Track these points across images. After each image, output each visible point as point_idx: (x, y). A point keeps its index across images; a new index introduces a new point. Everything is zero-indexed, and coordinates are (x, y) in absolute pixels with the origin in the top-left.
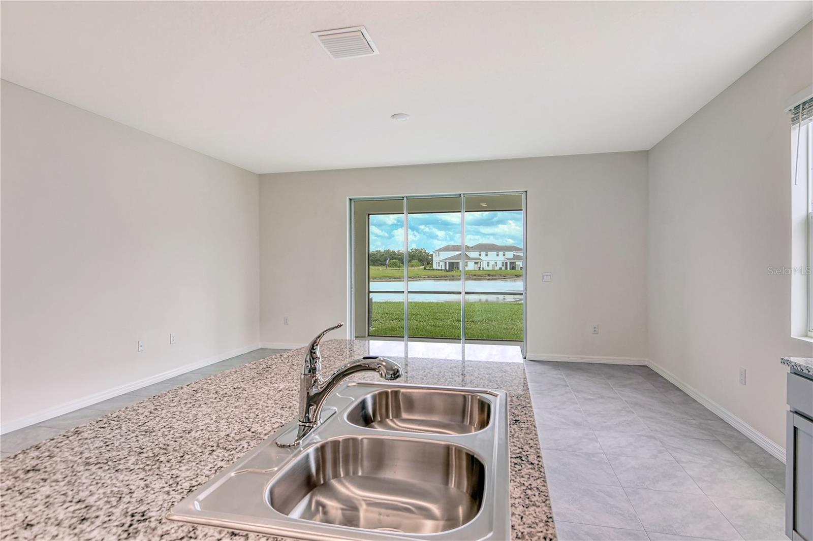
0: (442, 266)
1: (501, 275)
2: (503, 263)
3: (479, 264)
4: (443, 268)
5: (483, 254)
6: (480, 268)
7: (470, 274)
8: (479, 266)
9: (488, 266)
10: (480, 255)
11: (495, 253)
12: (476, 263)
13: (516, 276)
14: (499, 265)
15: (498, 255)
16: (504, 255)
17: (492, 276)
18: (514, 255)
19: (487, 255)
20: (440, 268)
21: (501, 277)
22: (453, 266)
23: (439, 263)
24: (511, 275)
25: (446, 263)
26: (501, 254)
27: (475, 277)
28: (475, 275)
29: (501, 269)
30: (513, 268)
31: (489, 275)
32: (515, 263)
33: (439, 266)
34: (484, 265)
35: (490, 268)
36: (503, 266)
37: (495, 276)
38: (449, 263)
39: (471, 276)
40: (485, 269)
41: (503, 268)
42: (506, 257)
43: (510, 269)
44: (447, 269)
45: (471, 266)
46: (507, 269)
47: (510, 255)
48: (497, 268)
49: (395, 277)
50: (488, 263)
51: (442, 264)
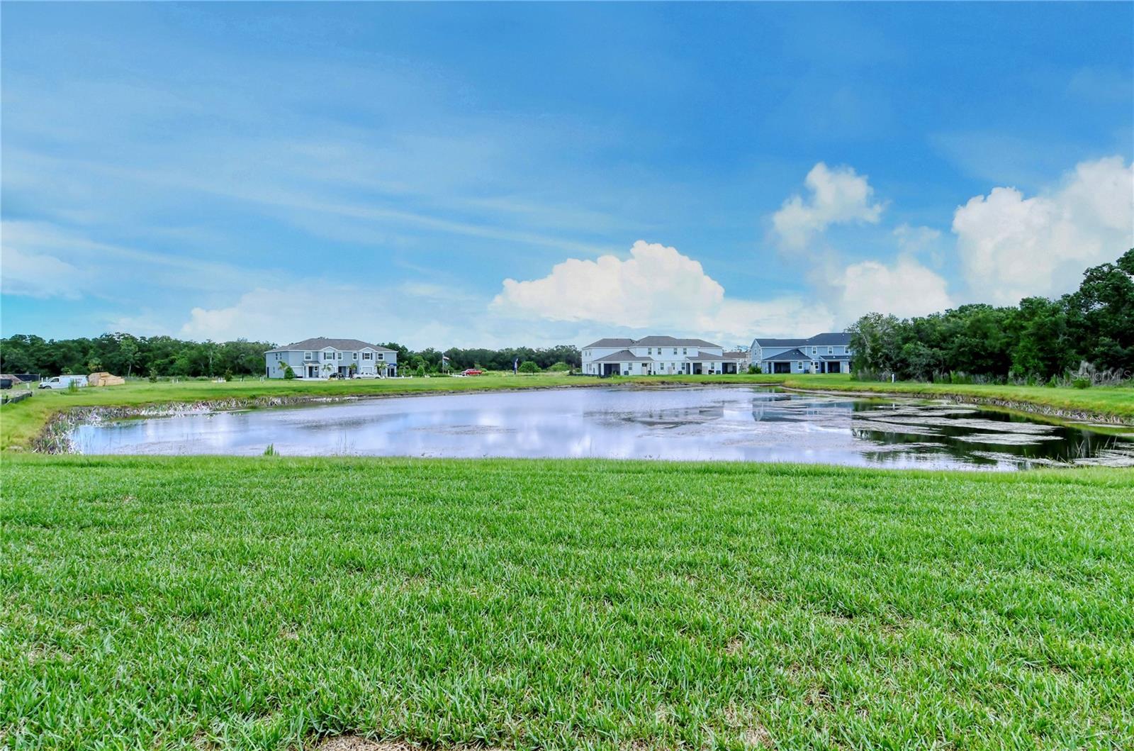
0: (594, 369)
1: (680, 383)
3: (648, 366)
4: (597, 373)
5: (654, 350)
6: (650, 371)
7: (636, 380)
8: (649, 369)
9: (662, 368)
10: (650, 353)
11: (671, 350)
12: (644, 365)
13: (702, 383)
14: (679, 367)
15: (675, 353)
16: (685, 353)
17: (668, 383)
18: (699, 353)
19: (659, 353)
20: (591, 373)
21: (680, 386)
22: (611, 369)
23: (590, 365)
24: (695, 382)
25: (600, 365)
26: (680, 350)
27: (642, 386)
28: (641, 383)
29: (680, 373)
30: (698, 371)
31: (663, 383)
32: (701, 364)
33: (590, 369)
34: (656, 368)
35: (665, 372)
36: (683, 368)
37: (672, 383)
38: (605, 364)
39: (637, 385)
40: (657, 373)
41: (684, 372)
42: (688, 355)
43: (694, 373)
44: (603, 373)
45: (637, 369)
46: (690, 373)
47: (693, 352)
48: (675, 372)
49: (521, 386)
50: (662, 364)
51: (595, 366)
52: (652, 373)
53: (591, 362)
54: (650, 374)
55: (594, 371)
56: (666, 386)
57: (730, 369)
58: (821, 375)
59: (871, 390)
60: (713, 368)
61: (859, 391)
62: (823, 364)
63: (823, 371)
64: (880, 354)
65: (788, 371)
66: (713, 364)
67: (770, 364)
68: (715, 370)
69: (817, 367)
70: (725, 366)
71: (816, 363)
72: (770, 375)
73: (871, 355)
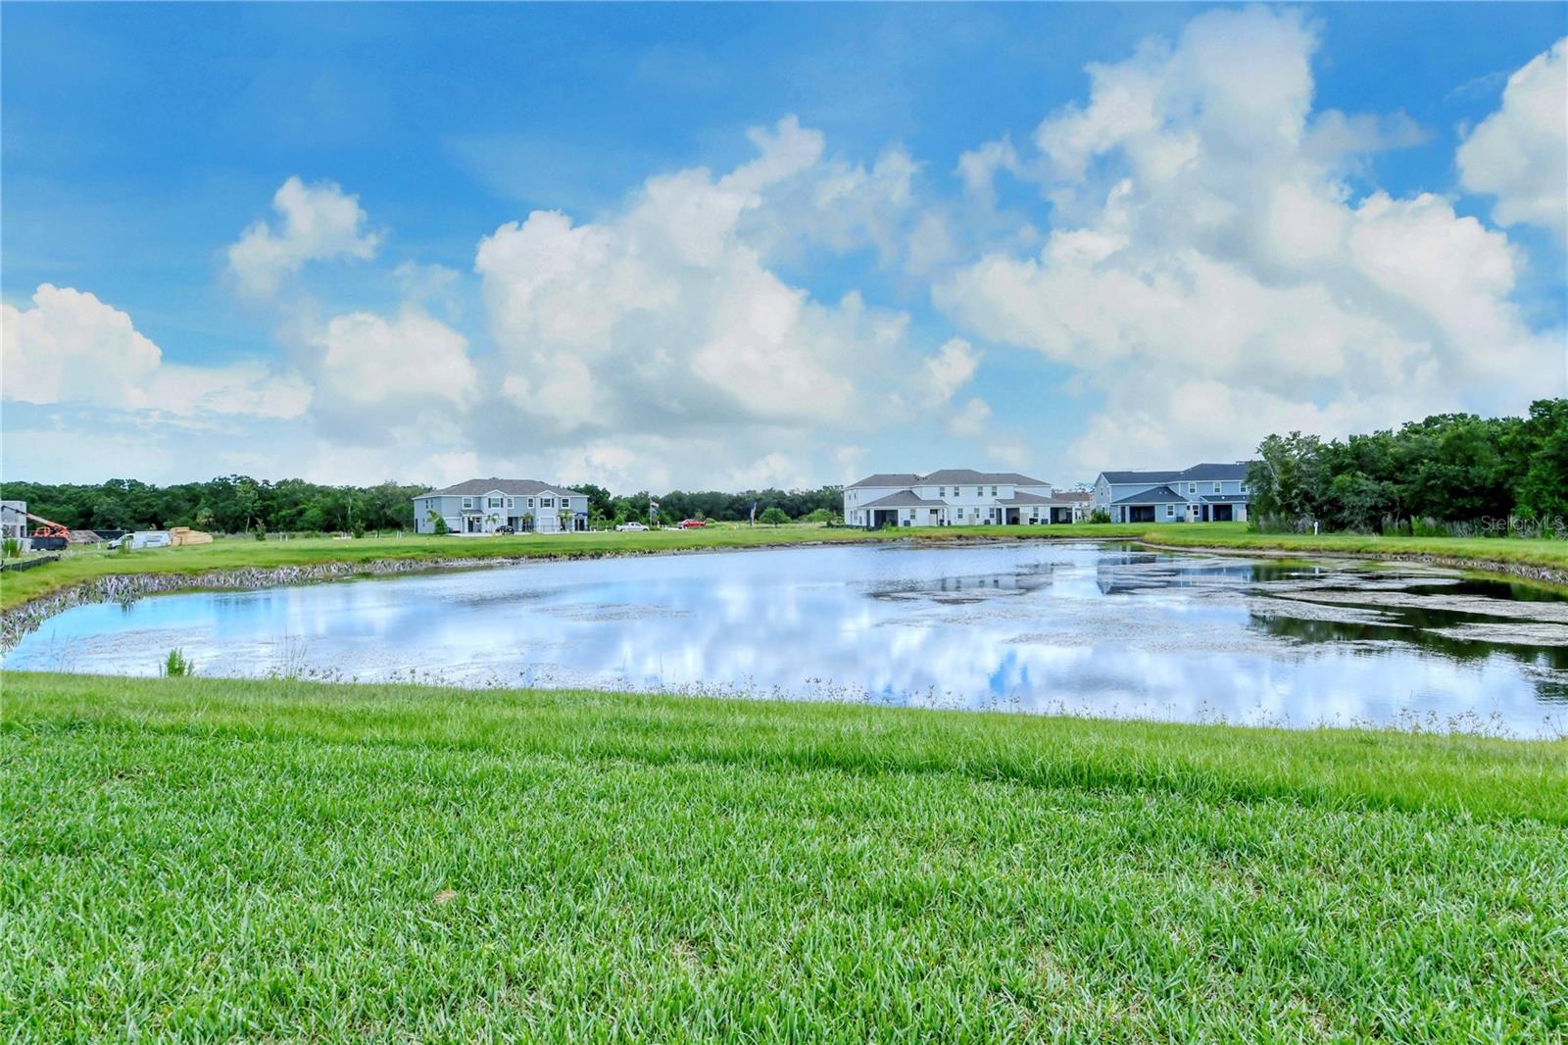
0: (861, 517)
1: (985, 537)
2: (992, 510)
3: (940, 513)
4: (864, 524)
5: (949, 490)
6: (942, 521)
7: (919, 534)
8: (940, 517)
9: (960, 516)
10: (942, 494)
11: (975, 489)
12: (933, 511)
13: (1019, 537)
14: (985, 515)
15: (980, 494)
16: (994, 494)
17: (967, 538)
18: (1016, 493)
19: (957, 494)
20: (858, 524)
21: (985, 541)
22: (885, 518)
23: (856, 512)
24: (1008, 536)
25: (868, 512)
26: (987, 490)
27: (928, 542)
28: (927, 538)
29: (987, 522)
30: (1014, 520)
31: (959, 537)
32: (1018, 509)
33: (856, 518)
34: (950, 515)
35: (964, 522)
36: (992, 516)
37: (973, 538)
38: (875, 511)
39: (920, 540)
40: (953, 523)
41: (993, 521)
42: (999, 496)
43: (1008, 523)
44: (872, 524)
45: (923, 518)
46: (1001, 523)
47: (1007, 492)
48: (979, 522)
50: (960, 510)
51: (862, 514)
52: (945, 523)
53: (856, 507)
54: (941, 525)
55: (861, 522)
56: (964, 542)
57: (1062, 516)
58: (1203, 525)
59: (1280, 547)
60: (1036, 515)
61: (1261, 548)
62: (1205, 508)
63: (1206, 519)
64: (1295, 491)
65: (1152, 519)
66: (1036, 509)
67: (1123, 508)
68: (1040, 518)
69: (1196, 513)
70: (1055, 512)
71: (1195, 507)
72: (1123, 525)
73: (1280, 494)
